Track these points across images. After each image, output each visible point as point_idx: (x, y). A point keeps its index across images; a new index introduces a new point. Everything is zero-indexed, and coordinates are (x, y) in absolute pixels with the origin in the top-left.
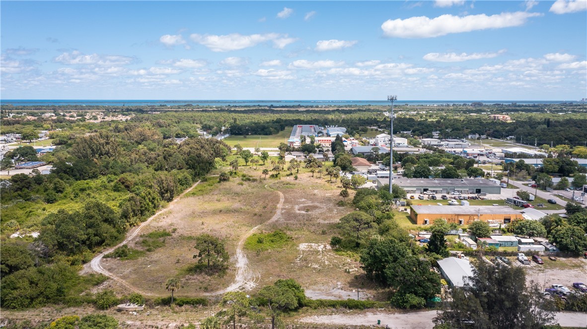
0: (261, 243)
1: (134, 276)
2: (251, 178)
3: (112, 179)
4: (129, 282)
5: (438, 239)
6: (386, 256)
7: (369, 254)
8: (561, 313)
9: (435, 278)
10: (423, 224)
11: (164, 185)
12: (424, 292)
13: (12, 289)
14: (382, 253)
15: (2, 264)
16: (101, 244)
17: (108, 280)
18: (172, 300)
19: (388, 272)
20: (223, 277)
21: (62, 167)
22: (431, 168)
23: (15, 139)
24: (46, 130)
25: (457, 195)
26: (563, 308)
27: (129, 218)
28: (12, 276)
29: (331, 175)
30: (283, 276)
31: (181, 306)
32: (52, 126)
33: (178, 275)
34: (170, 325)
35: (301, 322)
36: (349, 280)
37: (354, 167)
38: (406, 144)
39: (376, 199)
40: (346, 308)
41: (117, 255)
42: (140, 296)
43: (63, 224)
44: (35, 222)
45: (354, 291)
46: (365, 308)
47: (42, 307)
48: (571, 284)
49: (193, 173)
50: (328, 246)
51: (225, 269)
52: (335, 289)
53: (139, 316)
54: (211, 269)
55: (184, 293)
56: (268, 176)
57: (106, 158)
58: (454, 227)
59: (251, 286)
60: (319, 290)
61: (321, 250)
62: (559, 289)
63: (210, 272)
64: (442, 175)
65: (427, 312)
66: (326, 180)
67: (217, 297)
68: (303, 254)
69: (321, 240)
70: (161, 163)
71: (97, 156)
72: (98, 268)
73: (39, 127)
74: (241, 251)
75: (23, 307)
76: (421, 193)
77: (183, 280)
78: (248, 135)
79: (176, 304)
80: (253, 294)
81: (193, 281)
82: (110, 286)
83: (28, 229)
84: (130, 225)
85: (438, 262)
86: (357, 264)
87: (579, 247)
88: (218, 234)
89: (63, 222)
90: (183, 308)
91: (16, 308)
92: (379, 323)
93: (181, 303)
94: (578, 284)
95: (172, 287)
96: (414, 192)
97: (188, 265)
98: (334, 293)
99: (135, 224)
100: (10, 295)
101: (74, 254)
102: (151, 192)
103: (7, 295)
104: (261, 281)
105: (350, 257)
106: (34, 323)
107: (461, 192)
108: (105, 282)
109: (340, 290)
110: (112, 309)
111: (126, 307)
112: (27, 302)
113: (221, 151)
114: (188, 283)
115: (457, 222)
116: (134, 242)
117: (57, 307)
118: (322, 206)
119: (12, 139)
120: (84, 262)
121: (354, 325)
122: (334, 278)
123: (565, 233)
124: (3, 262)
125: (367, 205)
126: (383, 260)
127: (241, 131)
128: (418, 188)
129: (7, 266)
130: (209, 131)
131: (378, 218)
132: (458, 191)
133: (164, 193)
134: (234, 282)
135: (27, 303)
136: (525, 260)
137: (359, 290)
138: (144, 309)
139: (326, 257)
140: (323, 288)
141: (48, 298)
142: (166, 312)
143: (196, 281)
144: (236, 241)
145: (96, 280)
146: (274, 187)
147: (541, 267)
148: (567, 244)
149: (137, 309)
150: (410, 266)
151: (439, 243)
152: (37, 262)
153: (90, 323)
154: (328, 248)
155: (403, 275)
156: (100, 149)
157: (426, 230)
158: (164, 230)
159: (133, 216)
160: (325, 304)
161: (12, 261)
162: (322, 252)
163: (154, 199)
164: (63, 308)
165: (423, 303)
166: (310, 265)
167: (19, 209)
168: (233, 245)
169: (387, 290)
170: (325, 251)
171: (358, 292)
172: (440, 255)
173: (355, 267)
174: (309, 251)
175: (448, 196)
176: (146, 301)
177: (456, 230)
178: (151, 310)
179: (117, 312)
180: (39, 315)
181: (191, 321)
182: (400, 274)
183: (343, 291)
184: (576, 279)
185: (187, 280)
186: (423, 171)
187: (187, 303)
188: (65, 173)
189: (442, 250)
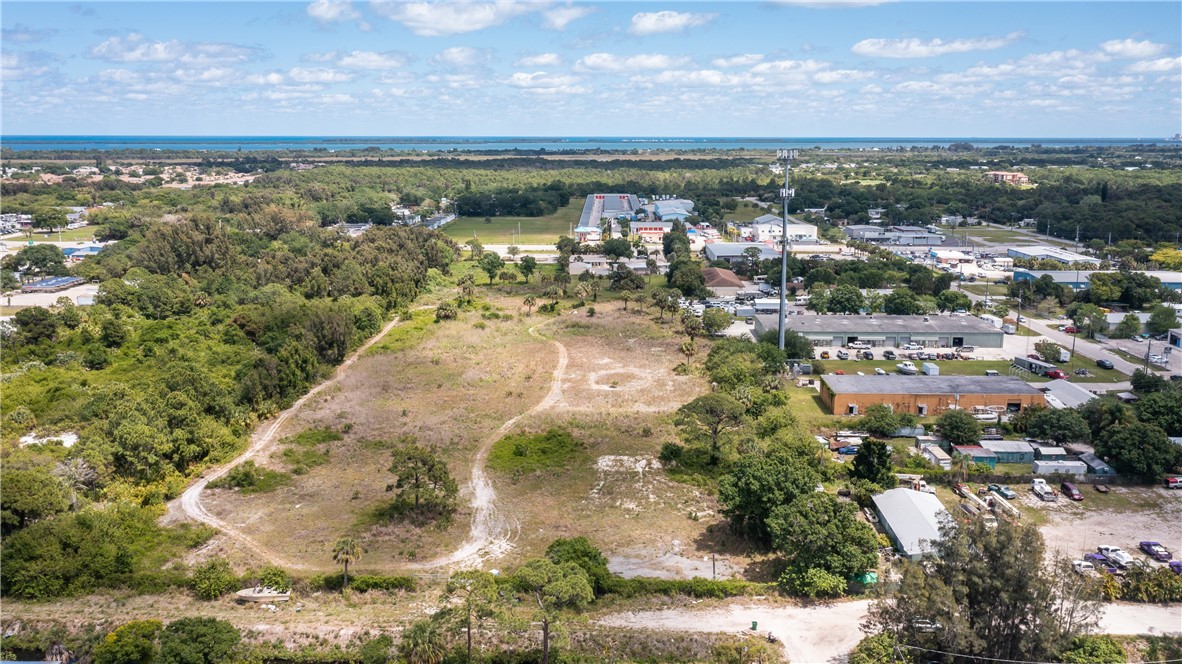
0: (521, 455)
1: (268, 528)
2: (501, 313)
3: (221, 318)
4: (259, 541)
5: (875, 452)
6: (771, 490)
7: (735, 485)
8: (1114, 605)
9: (866, 536)
10: (846, 414)
11: (325, 332)
12: (844, 565)
13: (26, 560)
14: (763, 486)
15: (4, 509)
16: (201, 459)
17: (217, 537)
18: (346, 580)
19: (774, 524)
20: (445, 529)
21: (118, 293)
22: (864, 292)
23: (18, 226)
24: (82, 205)
25: (914, 350)
26: (1118, 596)
27: (257, 402)
28: (23, 533)
29: (663, 308)
30: (566, 527)
31: (362, 591)
32: (94, 198)
33: (355, 525)
34: (342, 632)
35: (601, 626)
36: (696, 535)
37: (708, 288)
38: (815, 237)
39: (752, 362)
40: (689, 594)
41: (233, 483)
42: (282, 572)
43: (124, 422)
44: (67, 413)
45: (706, 558)
46: (726, 595)
47: (88, 594)
48: (1135, 544)
49: (384, 302)
50: (654, 462)
51: (449, 512)
52: (668, 555)
53: (280, 613)
54: (422, 513)
55: (369, 563)
56: (534, 309)
57: (206, 271)
58: (908, 422)
59: (501, 548)
60: (637, 556)
61: (641, 470)
62: (1112, 555)
63: (421, 518)
64: (886, 306)
65: (849, 604)
66: (652, 317)
67: (434, 572)
68: (606, 479)
69: (642, 449)
70: (317, 282)
71: (188, 266)
72: (197, 511)
73: (68, 198)
74: (480, 472)
75: (50, 595)
76: (843, 346)
77: (367, 536)
78: (494, 215)
79: (352, 588)
80: (505, 565)
81: (387, 538)
82: (221, 550)
83: (53, 427)
84: (259, 417)
85: (874, 498)
86: (712, 501)
87: (1155, 466)
88: (435, 437)
89: (124, 418)
90: (367, 596)
91: (36, 597)
92: (754, 628)
93: (363, 586)
94: (1149, 545)
95: (345, 557)
96: (829, 343)
97: (377, 504)
98: (667, 564)
99: (268, 415)
100: (23, 572)
101: (148, 482)
102: (300, 347)
103: (17, 571)
104: (521, 539)
105: (699, 485)
106: (72, 629)
107: (924, 343)
108: (211, 542)
109: (678, 558)
110: (227, 598)
111: (255, 595)
112: (57, 585)
113: (440, 254)
114: (377, 541)
115: (913, 411)
116: (268, 453)
117: (117, 593)
118: (643, 375)
119: (13, 227)
120: (168, 498)
121: (706, 631)
122: (666, 531)
123: (1127, 438)
124: (5, 506)
125: (735, 375)
126: (765, 499)
127: (480, 208)
128: (837, 335)
129: (15, 512)
130: (416, 208)
131: (755, 403)
132: (918, 343)
133: (325, 349)
134: (469, 539)
135: (58, 587)
136: (1046, 493)
137: (717, 556)
138: (291, 598)
139: (650, 486)
140: (644, 552)
141: (99, 576)
142: (334, 604)
143: (392, 537)
144: (470, 450)
145: (194, 536)
146: (548, 333)
147: (1077, 508)
148: (1130, 460)
149: (276, 600)
150: (817, 512)
151: (876, 460)
152: (75, 500)
153: (184, 636)
154: (655, 467)
155: (803, 532)
156: (194, 252)
157: (851, 428)
158: (328, 428)
159: (264, 399)
160: (649, 587)
161: (25, 504)
162: (644, 475)
163: (305, 361)
164: (129, 597)
165: (841, 586)
166: (618, 504)
167: (32, 382)
168: (466, 460)
169: (771, 556)
170: (649, 472)
171: (714, 560)
172: (878, 483)
173: (707, 507)
174: (616, 472)
175: (897, 352)
176: (295, 583)
177: (912, 427)
178: (305, 601)
179: (236, 605)
180: (83, 611)
181: (385, 625)
182: (797, 529)
183: (684, 559)
184: (1147, 532)
185: (374, 535)
186: (847, 300)
187: (375, 586)
188: (124, 304)
189: (883, 475)
